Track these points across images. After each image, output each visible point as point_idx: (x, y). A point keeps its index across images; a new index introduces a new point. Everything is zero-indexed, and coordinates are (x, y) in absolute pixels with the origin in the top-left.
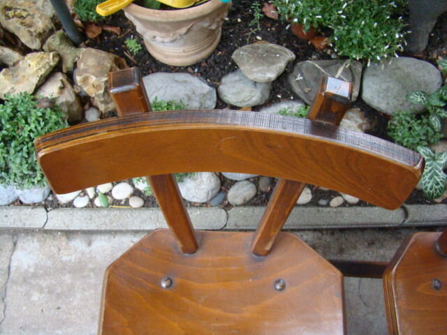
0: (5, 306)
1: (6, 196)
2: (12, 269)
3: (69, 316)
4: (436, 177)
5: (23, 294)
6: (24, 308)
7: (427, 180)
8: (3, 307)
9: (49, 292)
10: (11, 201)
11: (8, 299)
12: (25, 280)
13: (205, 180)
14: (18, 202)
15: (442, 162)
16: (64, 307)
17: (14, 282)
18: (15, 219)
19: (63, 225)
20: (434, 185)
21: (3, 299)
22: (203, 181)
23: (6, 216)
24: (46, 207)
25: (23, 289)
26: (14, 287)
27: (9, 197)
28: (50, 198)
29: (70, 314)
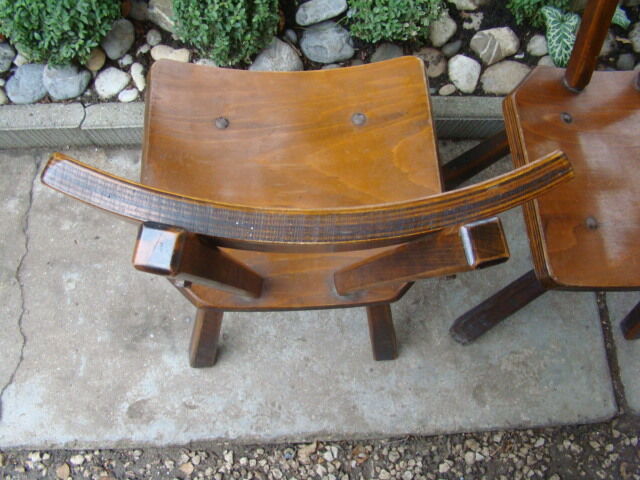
0: (27, 239)
1: (31, 91)
2: (36, 195)
3: (110, 247)
4: (565, 40)
5: (50, 224)
6: (52, 240)
7: (555, 44)
8: (24, 240)
9: (84, 220)
10: (36, 98)
11: (30, 231)
12: (52, 207)
13: (285, 57)
14: (47, 99)
15: (572, 24)
16: (103, 236)
17: (38, 210)
18: (43, 118)
19: (105, 123)
20: (564, 50)
21: (24, 231)
22: (282, 58)
23: (31, 115)
24: (82, 103)
25: (51, 217)
26: (39, 216)
27: (34, 92)
28: (88, 93)
29: (112, 243)
